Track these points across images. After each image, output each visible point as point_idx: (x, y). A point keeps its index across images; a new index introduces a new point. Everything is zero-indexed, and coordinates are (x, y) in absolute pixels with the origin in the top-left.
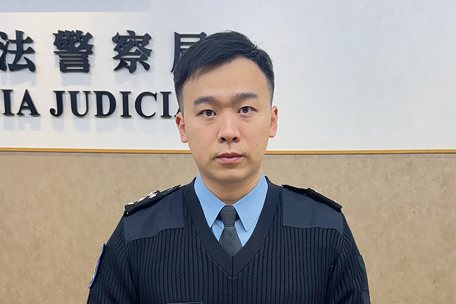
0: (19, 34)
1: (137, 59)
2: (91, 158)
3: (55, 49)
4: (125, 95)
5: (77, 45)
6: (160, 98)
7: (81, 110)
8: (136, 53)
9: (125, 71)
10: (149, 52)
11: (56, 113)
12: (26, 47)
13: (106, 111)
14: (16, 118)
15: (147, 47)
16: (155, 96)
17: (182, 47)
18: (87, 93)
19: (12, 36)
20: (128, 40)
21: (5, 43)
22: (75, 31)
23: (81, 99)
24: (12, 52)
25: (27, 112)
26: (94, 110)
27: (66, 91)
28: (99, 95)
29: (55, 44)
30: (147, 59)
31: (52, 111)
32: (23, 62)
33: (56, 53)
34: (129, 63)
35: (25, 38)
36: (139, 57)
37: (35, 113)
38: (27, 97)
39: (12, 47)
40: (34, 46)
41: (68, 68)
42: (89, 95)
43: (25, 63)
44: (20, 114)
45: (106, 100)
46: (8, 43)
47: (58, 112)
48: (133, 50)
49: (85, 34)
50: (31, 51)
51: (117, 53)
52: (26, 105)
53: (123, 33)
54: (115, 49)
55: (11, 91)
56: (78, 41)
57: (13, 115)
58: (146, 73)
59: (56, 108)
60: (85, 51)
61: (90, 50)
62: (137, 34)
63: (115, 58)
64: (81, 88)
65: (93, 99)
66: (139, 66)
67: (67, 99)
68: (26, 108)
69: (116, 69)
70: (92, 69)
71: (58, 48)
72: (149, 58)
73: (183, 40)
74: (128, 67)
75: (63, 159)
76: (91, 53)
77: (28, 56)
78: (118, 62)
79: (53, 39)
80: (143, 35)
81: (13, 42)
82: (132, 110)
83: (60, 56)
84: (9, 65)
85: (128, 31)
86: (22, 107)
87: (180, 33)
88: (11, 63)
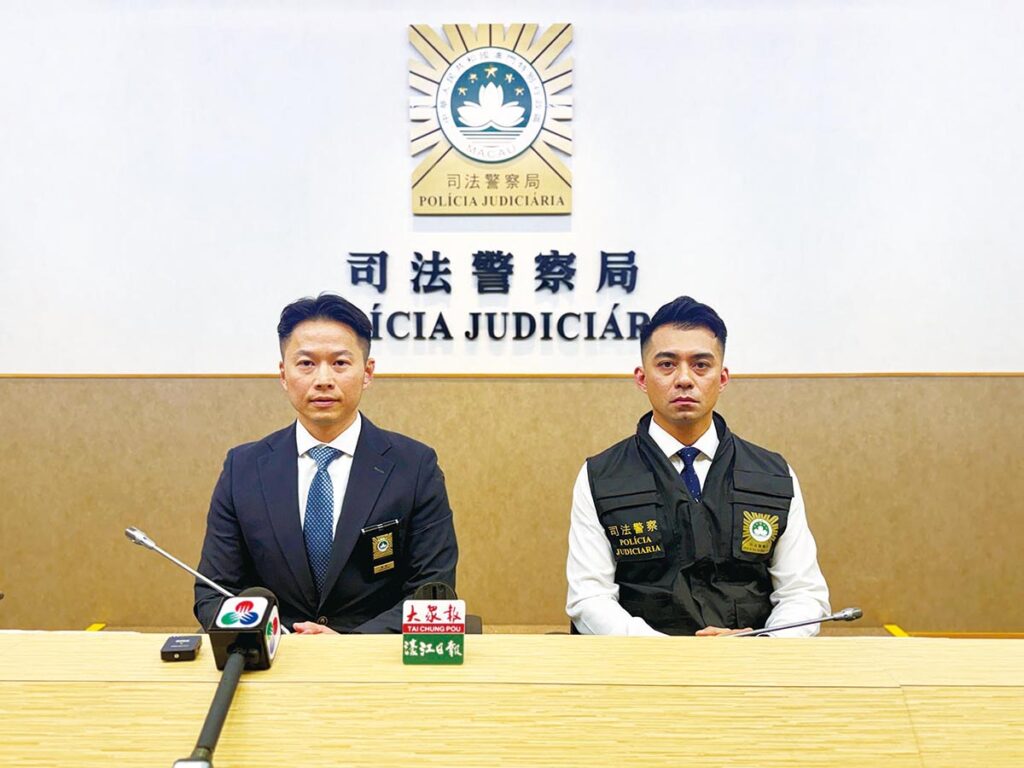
0: (436, 254)
1: (561, 279)
2: (506, 384)
3: (474, 269)
4: (547, 316)
5: (497, 265)
6: (584, 319)
7: (498, 333)
8: (560, 272)
9: (546, 292)
10: (573, 272)
11: (471, 335)
12: (442, 267)
13: (524, 333)
14: (427, 343)
15: (572, 266)
16: (578, 316)
17: (609, 266)
18: (505, 315)
19: (428, 256)
20: (552, 260)
21: (420, 264)
22: (496, 252)
23: (498, 321)
24: (427, 273)
25: (440, 336)
26: (512, 332)
27: (483, 314)
28: (518, 316)
29: (474, 264)
30: (570, 278)
31: (467, 334)
32: (438, 283)
33: (474, 273)
34: (552, 283)
35: (441, 258)
36: (562, 276)
37: (448, 336)
38: (441, 320)
39: (429, 268)
40: (450, 267)
41: (486, 289)
42: (508, 318)
43: (441, 284)
44: (432, 338)
45: (525, 322)
46: (423, 264)
47: (472, 336)
48: (557, 269)
49: (505, 254)
50: (447, 272)
51: (538, 273)
52: (439, 327)
53: (547, 252)
54: (538, 269)
55: (424, 313)
56: (498, 261)
57: (424, 338)
58: (569, 293)
59: (471, 331)
60: (504, 271)
61: (510, 270)
62: (561, 254)
63: (537, 278)
64: (498, 310)
65: (511, 320)
66: (563, 287)
67: (483, 322)
68: (439, 331)
69: (538, 289)
70: (511, 290)
71: (477, 268)
72: (574, 278)
73: (610, 259)
74: (551, 288)
75: (476, 385)
76: (511, 273)
77: (445, 277)
78: (539, 282)
79: (472, 260)
80: (568, 254)
81: (428, 262)
82: (553, 332)
83: (479, 277)
84: (424, 287)
85: (552, 251)
86: (435, 331)
87: (607, 251)
88: (426, 284)
